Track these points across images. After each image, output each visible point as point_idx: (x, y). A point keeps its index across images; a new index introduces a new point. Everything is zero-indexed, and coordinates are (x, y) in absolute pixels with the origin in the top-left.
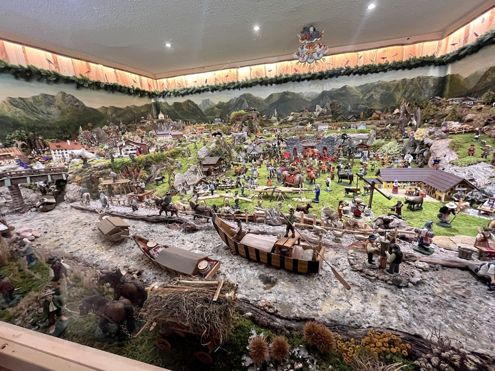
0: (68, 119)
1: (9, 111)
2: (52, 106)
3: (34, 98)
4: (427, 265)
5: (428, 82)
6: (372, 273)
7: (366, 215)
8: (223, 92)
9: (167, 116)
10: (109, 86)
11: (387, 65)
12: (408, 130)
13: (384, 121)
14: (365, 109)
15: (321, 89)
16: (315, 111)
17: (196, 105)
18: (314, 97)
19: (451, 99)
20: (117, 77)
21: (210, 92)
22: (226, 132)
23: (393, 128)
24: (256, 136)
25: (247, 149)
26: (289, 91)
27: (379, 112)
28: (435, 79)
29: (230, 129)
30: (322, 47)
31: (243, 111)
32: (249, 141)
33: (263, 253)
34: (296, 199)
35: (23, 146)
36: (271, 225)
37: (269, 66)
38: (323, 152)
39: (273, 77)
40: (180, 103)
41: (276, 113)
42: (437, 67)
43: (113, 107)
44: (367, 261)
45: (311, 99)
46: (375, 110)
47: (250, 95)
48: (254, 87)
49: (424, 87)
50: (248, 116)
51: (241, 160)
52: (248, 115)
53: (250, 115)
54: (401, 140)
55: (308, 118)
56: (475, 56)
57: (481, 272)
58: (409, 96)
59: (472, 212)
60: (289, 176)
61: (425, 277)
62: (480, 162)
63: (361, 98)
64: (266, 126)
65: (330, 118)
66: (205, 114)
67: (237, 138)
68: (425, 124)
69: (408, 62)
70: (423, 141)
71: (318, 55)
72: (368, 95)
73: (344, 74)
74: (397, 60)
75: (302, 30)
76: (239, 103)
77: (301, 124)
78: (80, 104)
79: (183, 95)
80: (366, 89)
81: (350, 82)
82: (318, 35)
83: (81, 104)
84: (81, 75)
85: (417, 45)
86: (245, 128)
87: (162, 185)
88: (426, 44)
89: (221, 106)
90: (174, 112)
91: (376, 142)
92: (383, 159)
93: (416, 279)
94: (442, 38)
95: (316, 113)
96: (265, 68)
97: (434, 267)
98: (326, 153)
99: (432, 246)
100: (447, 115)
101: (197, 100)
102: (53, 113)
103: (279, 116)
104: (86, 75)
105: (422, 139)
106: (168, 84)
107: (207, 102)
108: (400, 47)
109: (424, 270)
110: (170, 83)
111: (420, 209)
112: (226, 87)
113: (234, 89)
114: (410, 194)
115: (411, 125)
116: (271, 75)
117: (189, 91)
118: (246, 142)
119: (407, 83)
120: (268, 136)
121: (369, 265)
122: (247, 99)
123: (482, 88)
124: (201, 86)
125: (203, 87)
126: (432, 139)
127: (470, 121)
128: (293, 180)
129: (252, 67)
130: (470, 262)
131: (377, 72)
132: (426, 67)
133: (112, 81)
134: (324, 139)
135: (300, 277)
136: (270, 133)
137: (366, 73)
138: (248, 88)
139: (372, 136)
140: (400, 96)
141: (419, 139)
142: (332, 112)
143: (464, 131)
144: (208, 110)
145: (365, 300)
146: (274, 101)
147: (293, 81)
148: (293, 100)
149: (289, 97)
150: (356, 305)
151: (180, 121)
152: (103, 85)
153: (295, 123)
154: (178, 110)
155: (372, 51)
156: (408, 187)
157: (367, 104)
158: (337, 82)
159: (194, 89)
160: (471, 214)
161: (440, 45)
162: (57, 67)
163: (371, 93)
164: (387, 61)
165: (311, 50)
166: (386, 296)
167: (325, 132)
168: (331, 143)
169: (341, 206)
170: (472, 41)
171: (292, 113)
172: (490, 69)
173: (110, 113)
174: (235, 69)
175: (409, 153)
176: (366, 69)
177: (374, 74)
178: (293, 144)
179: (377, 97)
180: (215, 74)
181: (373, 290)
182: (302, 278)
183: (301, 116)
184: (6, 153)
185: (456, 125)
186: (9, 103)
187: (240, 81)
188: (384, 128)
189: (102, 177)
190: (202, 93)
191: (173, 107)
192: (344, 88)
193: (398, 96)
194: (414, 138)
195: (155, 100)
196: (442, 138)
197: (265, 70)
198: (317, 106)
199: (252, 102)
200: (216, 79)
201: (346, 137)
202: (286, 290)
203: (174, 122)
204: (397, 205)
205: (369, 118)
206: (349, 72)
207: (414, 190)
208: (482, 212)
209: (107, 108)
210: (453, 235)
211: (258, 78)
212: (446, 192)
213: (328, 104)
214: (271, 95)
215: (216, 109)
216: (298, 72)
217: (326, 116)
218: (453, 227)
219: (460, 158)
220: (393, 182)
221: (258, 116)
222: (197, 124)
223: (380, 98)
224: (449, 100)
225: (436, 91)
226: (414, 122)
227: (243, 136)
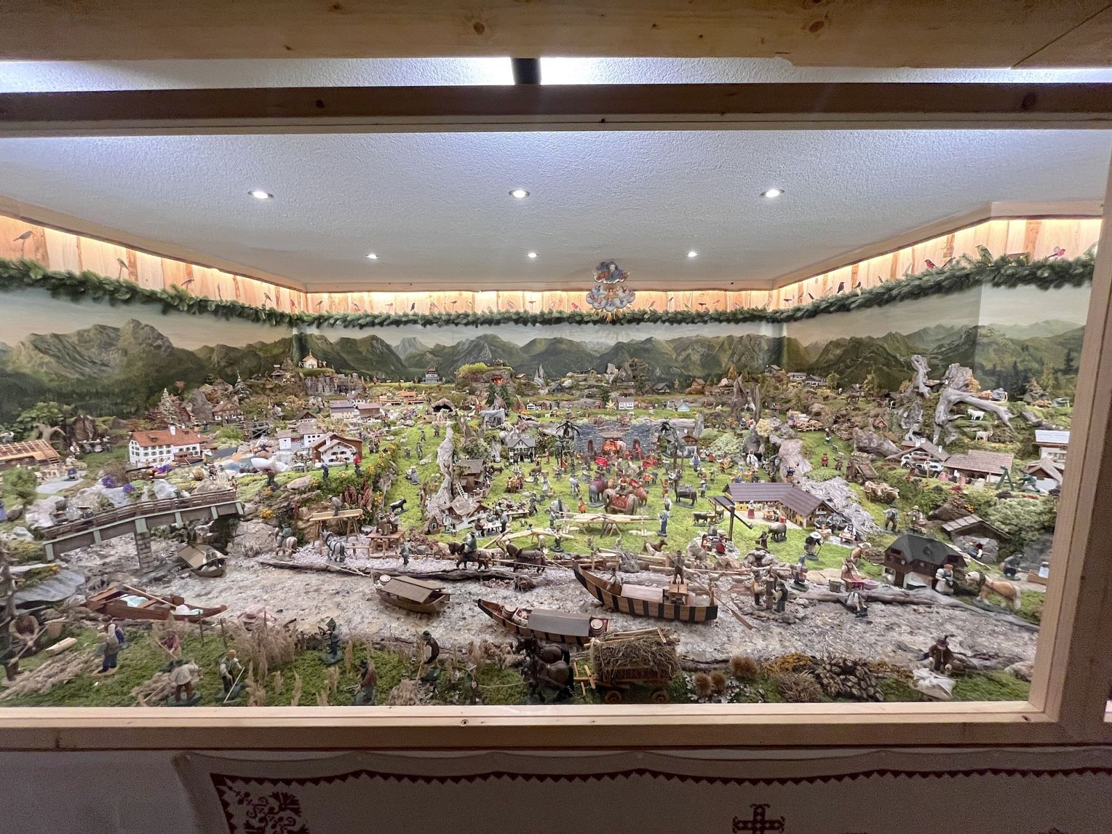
0: (137, 374)
1: (29, 362)
2: (113, 348)
3: (80, 334)
4: (807, 602)
5: (760, 343)
6: (763, 614)
7: (730, 551)
8: (445, 328)
9: (324, 363)
10: (224, 307)
11: (707, 314)
12: (746, 417)
13: (712, 399)
14: (681, 375)
15: (615, 339)
16: (606, 373)
17: (388, 347)
18: (603, 350)
19: (792, 374)
20: (237, 289)
21: (419, 327)
22: (459, 403)
23: (725, 412)
24: (519, 417)
25: (504, 439)
26: (564, 337)
27: (701, 381)
28: (768, 340)
29: (465, 400)
30: (627, 292)
31: (482, 365)
32: (507, 424)
33: (653, 604)
34: (634, 532)
35: (55, 435)
36: (627, 572)
37: (529, 295)
38: (634, 447)
39: (538, 312)
40: (354, 340)
41: (542, 372)
42: (770, 324)
43: (224, 347)
44: (754, 603)
45: (599, 353)
46: (695, 377)
47: (495, 337)
48: (502, 325)
49: (757, 349)
50: (494, 375)
51: (498, 459)
52: (493, 372)
53: (497, 373)
54: (739, 432)
55: (596, 384)
56: (812, 321)
57: (849, 602)
58: (740, 360)
59: (835, 541)
60: (618, 498)
61: (807, 613)
62: (835, 477)
63: (674, 357)
64: (528, 396)
65: (633, 387)
66: (406, 364)
67: (486, 419)
68: (767, 411)
69: (734, 314)
70: (768, 438)
71: (622, 302)
72: (684, 354)
73: (649, 320)
74: (720, 310)
75: (598, 264)
76: (474, 350)
77: (589, 396)
78: (164, 343)
79: (362, 327)
80: (681, 345)
81: (658, 332)
82: (623, 276)
83: (167, 344)
84: (174, 287)
85: (743, 293)
86: (498, 401)
87: (404, 515)
88: (754, 293)
89: (438, 351)
90: (341, 356)
91: (706, 432)
92: (721, 463)
93: (801, 615)
94: (772, 289)
95: (609, 377)
96: (523, 296)
97: (812, 602)
98: (639, 450)
99: (806, 582)
100: (790, 401)
101: (392, 338)
102: (112, 364)
103: (549, 377)
104: (184, 287)
105: (766, 436)
106: (332, 303)
107: (412, 342)
108: (723, 292)
109: (805, 607)
110: (337, 301)
111: (784, 539)
112: (452, 321)
113: (466, 324)
114: (768, 519)
115: (748, 409)
116: (535, 310)
117: (377, 321)
118: (504, 425)
119: (735, 342)
120: (539, 416)
121: (756, 607)
122: (491, 345)
123: (825, 365)
124: (401, 314)
125: (406, 315)
126: (780, 436)
127: (818, 414)
128: (625, 503)
129: (500, 293)
130: (840, 594)
131: (693, 322)
132: (757, 321)
133: (228, 297)
134: (634, 427)
135: (697, 626)
136: (539, 410)
137: (679, 322)
138: (493, 326)
139: (699, 423)
140: (726, 360)
141: (762, 434)
142: (634, 377)
143: (813, 428)
144: (412, 357)
145: (765, 638)
146: (539, 352)
147: (571, 323)
148: (569, 351)
149: (564, 346)
150: (760, 644)
151: (355, 374)
152: (214, 307)
153: (578, 393)
154: (348, 353)
155: (686, 292)
156: (766, 511)
157: (683, 367)
158: (638, 330)
159: (389, 317)
160: (834, 543)
161: (770, 296)
162: (134, 273)
163: (688, 352)
164: (706, 308)
165: (611, 294)
166: (781, 633)
167: (631, 413)
168: (645, 434)
169: (705, 542)
170: (807, 303)
171: (568, 374)
172: (831, 342)
173: (216, 359)
174: (471, 293)
175: (751, 453)
176: (680, 316)
177: (690, 325)
178: (588, 434)
179: (696, 357)
180: (430, 296)
181: (768, 629)
182: (700, 627)
183: (585, 380)
184: (25, 455)
185: (802, 419)
186: (31, 347)
187: (479, 312)
188: (713, 411)
189: (305, 506)
190: (402, 326)
191: (338, 347)
192: (649, 340)
193: (724, 359)
194: (756, 432)
195: (299, 329)
196: (791, 438)
197: (524, 300)
198: (609, 364)
199: (500, 350)
200: (432, 305)
201: (668, 427)
202: (691, 640)
203: (340, 376)
204: (762, 537)
205: (688, 390)
206: (655, 318)
207: (772, 514)
208: (844, 540)
209: (212, 350)
210: (822, 569)
211: (511, 311)
212: (807, 517)
213: (627, 365)
214: (533, 342)
215: (430, 356)
216: (578, 310)
217: (625, 383)
218: (820, 559)
219: (814, 469)
220: (747, 502)
221: (511, 376)
222: (389, 383)
223: (701, 360)
224: (790, 374)
225: (771, 356)
226: (752, 406)
227: (498, 415)
